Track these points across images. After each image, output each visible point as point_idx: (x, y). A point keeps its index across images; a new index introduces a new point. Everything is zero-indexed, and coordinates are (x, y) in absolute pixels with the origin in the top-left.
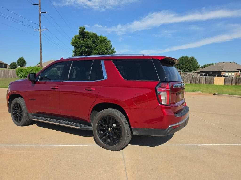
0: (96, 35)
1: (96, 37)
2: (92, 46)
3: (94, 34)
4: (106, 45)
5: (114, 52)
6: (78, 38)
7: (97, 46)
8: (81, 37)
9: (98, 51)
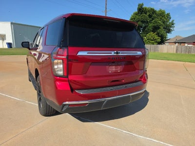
0: (153, 10)
1: (153, 11)
2: (149, 21)
3: (152, 9)
4: (163, 18)
5: (173, 25)
6: (136, 14)
7: (153, 19)
8: (139, 13)
9: (154, 25)
